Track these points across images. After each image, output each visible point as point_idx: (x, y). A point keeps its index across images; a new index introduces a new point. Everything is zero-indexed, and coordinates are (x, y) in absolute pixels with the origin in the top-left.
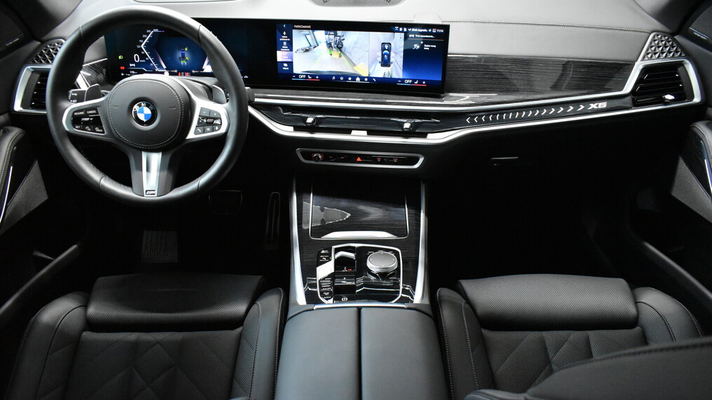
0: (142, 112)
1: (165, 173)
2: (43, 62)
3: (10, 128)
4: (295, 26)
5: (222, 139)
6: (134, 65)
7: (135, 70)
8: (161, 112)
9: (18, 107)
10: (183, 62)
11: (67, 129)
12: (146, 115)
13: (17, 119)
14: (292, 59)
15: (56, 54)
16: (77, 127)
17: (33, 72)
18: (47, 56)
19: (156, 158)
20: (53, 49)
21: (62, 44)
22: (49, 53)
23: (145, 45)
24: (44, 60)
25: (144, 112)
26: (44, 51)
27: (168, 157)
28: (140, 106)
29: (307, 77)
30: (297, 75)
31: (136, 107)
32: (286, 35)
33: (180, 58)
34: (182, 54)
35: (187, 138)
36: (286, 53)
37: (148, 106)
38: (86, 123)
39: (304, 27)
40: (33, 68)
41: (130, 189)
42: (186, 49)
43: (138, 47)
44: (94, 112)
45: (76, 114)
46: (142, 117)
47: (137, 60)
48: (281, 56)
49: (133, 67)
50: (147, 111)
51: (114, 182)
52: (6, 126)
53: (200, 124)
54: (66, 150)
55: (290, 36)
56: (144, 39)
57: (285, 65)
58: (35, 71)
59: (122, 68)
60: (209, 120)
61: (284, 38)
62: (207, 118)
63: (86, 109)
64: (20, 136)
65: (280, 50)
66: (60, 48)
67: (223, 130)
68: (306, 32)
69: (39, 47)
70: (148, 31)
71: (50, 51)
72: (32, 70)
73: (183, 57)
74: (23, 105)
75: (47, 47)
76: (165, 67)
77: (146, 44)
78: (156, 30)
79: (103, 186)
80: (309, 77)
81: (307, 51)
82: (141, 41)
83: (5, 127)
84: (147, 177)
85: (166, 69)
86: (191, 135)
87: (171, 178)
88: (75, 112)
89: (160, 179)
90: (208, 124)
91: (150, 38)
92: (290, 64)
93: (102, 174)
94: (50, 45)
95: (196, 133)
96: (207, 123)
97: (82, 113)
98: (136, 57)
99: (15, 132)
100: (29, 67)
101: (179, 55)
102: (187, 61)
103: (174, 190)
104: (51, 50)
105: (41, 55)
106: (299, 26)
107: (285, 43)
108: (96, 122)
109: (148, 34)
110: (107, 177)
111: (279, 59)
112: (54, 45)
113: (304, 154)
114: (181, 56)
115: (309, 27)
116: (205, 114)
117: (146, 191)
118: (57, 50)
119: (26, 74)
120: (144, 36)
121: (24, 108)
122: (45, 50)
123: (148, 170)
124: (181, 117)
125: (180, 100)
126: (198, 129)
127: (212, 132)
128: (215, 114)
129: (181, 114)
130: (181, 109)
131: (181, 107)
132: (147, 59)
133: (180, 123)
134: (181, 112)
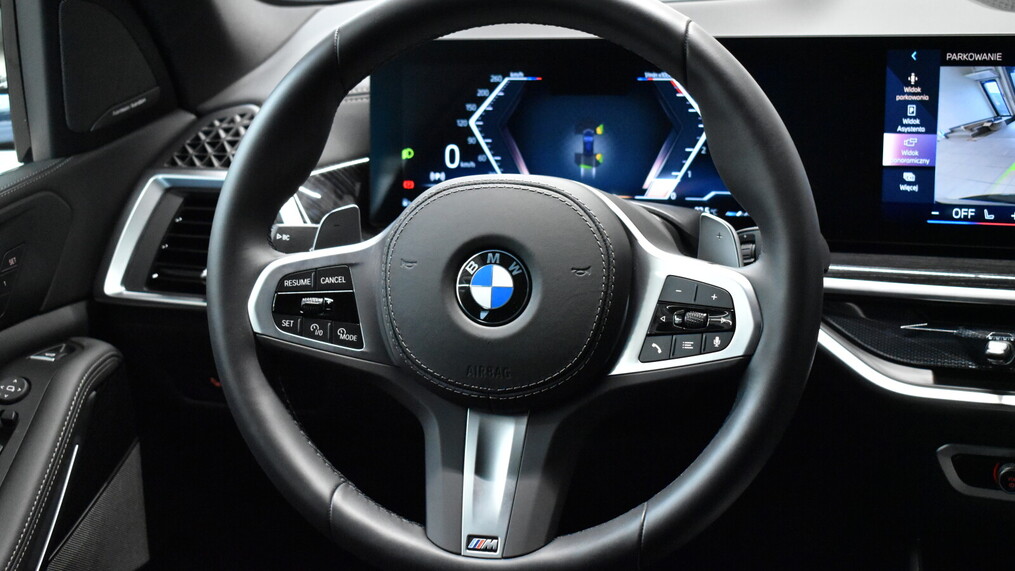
0: (486, 281)
1: (533, 483)
2: (197, 162)
3: (86, 341)
4: (949, 56)
5: (730, 379)
6: (443, 176)
8: (545, 283)
9: (113, 284)
11: (257, 328)
12: (496, 292)
13: (106, 318)
14: (932, 157)
15: (233, 144)
16: (286, 323)
17: (167, 191)
18: (209, 149)
19: (508, 436)
20: (227, 131)
21: (252, 118)
22: (215, 141)
23: (482, 118)
24: (201, 158)
25: (493, 283)
26: (202, 137)
27: (548, 432)
28: (483, 261)
29: (979, 216)
30: (946, 209)
31: (470, 266)
32: (916, 85)
33: (577, 155)
34: (585, 144)
35: (614, 372)
36: (914, 140)
37: (505, 263)
38: (314, 313)
39: (978, 57)
40: (168, 180)
41: (417, 528)
42: (600, 130)
43: (461, 123)
44: (341, 280)
45: (287, 283)
46: (482, 296)
47: (452, 160)
48: (894, 149)
50: (502, 278)
51: (372, 503)
52: (79, 335)
53: (658, 329)
54: (245, 391)
55: (931, 86)
56: (480, 101)
57: (909, 176)
58: (173, 189)
60: (690, 316)
61: (911, 93)
62: (688, 308)
63: (318, 272)
64: (109, 364)
65: (894, 130)
66: (246, 127)
67: (737, 348)
68: (986, 72)
69: (191, 127)
70: (494, 79)
71: (218, 136)
72: (167, 185)
73: (589, 152)
74: (128, 281)
75: (212, 125)
77: (485, 117)
79: (338, 513)
80: (988, 216)
81: (983, 131)
82: (470, 107)
83: (74, 339)
84: (476, 494)
86: (628, 364)
87: (551, 500)
88: (288, 277)
89: (514, 499)
90: (689, 329)
91: (498, 99)
92: (926, 175)
93: (336, 477)
94: (221, 121)
95: (644, 357)
96: (683, 324)
97: (306, 282)
98: (452, 152)
99: (97, 353)
100: (160, 177)
101: (578, 146)
102: (597, 164)
103: (561, 540)
104: (222, 134)
105: (193, 146)
106: (963, 57)
107: (912, 109)
108: (343, 311)
109: (492, 87)
110: (352, 487)
111: (889, 158)
112: (232, 121)
113: (959, 463)
115: (998, 57)
116: (678, 295)
117: (470, 538)
118: (237, 134)
119: (148, 197)
120: (481, 93)
121: (128, 288)
122: (207, 133)
123: (482, 468)
124: (604, 301)
125: (607, 248)
126: (654, 345)
127: (701, 354)
128: (714, 297)
129: (606, 293)
130: (608, 277)
131: (608, 269)
132: (481, 158)
133: (600, 319)
134: (607, 285)
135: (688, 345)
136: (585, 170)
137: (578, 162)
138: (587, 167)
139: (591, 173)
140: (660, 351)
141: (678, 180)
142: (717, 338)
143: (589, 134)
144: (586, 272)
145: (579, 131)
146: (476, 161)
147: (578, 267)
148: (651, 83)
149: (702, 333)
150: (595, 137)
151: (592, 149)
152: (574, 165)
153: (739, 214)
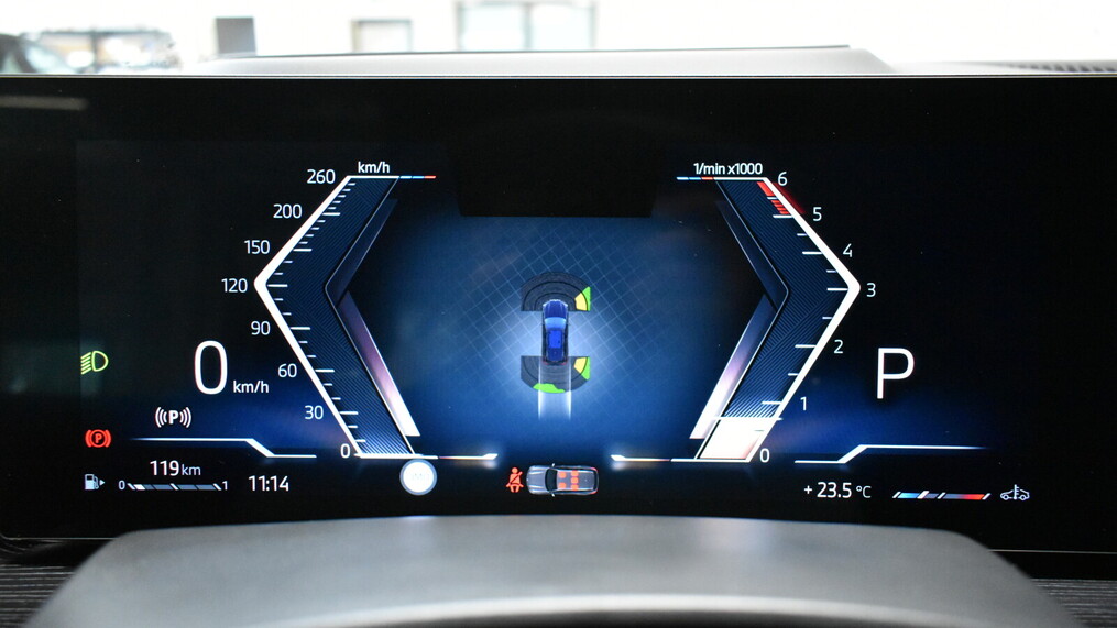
6: (186, 417)
7: (185, 454)
10: (546, 396)
23: (285, 272)
33: (527, 362)
34: (546, 334)
42: (582, 301)
43: (234, 286)
47: (211, 378)
49: (176, 429)
56: (281, 232)
59: (98, 438)
70: (317, 177)
73: (556, 351)
76: (408, 427)
77: (291, 269)
78: (375, 171)
82: (256, 246)
85: (419, 445)
91: (326, 224)
98: (211, 355)
102: (578, 380)
109: (314, 197)
114: (535, 348)
120: (285, 212)
132: (284, 371)
136: (548, 394)
137: (530, 378)
138: (551, 388)
139: (561, 403)
141: (777, 417)
143: (555, 312)
145: (530, 304)
146: (271, 378)
148: (710, 187)
150: (572, 316)
151: (565, 347)
152: (523, 386)
153: (924, 494)
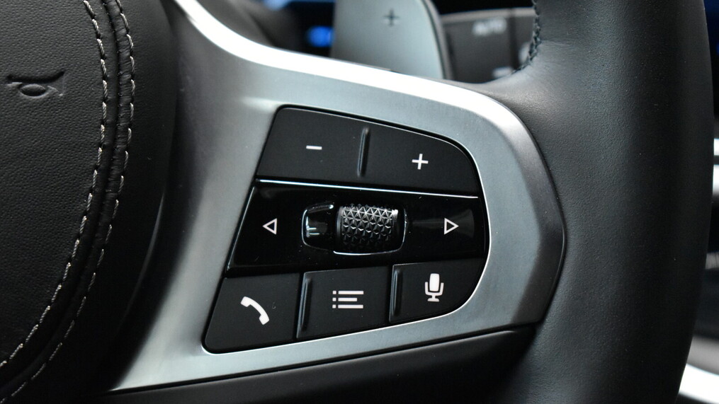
124: (106, 173)
125: (112, 21)
126: (247, 302)
127: (387, 323)
128: (420, 162)
129: (110, 150)
130: (115, 104)
131: (116, 81)
133: (93, 227)
134: (113, 128)
135: (348, 299)
140: (264, 319)
142: (435, 279)
144: (52, 88)
147: (25, 71)
149: (388, 263)
